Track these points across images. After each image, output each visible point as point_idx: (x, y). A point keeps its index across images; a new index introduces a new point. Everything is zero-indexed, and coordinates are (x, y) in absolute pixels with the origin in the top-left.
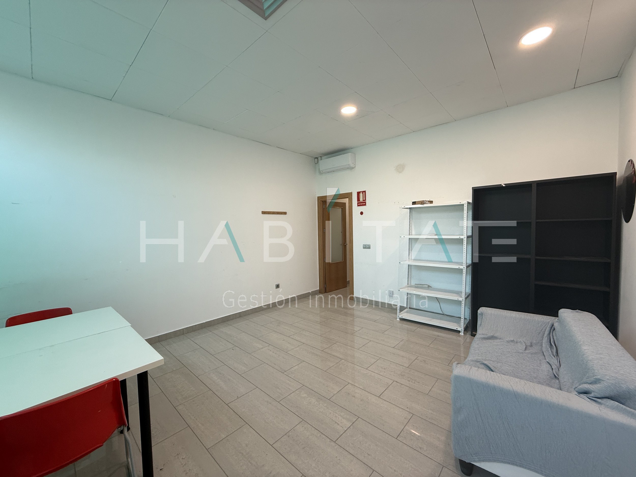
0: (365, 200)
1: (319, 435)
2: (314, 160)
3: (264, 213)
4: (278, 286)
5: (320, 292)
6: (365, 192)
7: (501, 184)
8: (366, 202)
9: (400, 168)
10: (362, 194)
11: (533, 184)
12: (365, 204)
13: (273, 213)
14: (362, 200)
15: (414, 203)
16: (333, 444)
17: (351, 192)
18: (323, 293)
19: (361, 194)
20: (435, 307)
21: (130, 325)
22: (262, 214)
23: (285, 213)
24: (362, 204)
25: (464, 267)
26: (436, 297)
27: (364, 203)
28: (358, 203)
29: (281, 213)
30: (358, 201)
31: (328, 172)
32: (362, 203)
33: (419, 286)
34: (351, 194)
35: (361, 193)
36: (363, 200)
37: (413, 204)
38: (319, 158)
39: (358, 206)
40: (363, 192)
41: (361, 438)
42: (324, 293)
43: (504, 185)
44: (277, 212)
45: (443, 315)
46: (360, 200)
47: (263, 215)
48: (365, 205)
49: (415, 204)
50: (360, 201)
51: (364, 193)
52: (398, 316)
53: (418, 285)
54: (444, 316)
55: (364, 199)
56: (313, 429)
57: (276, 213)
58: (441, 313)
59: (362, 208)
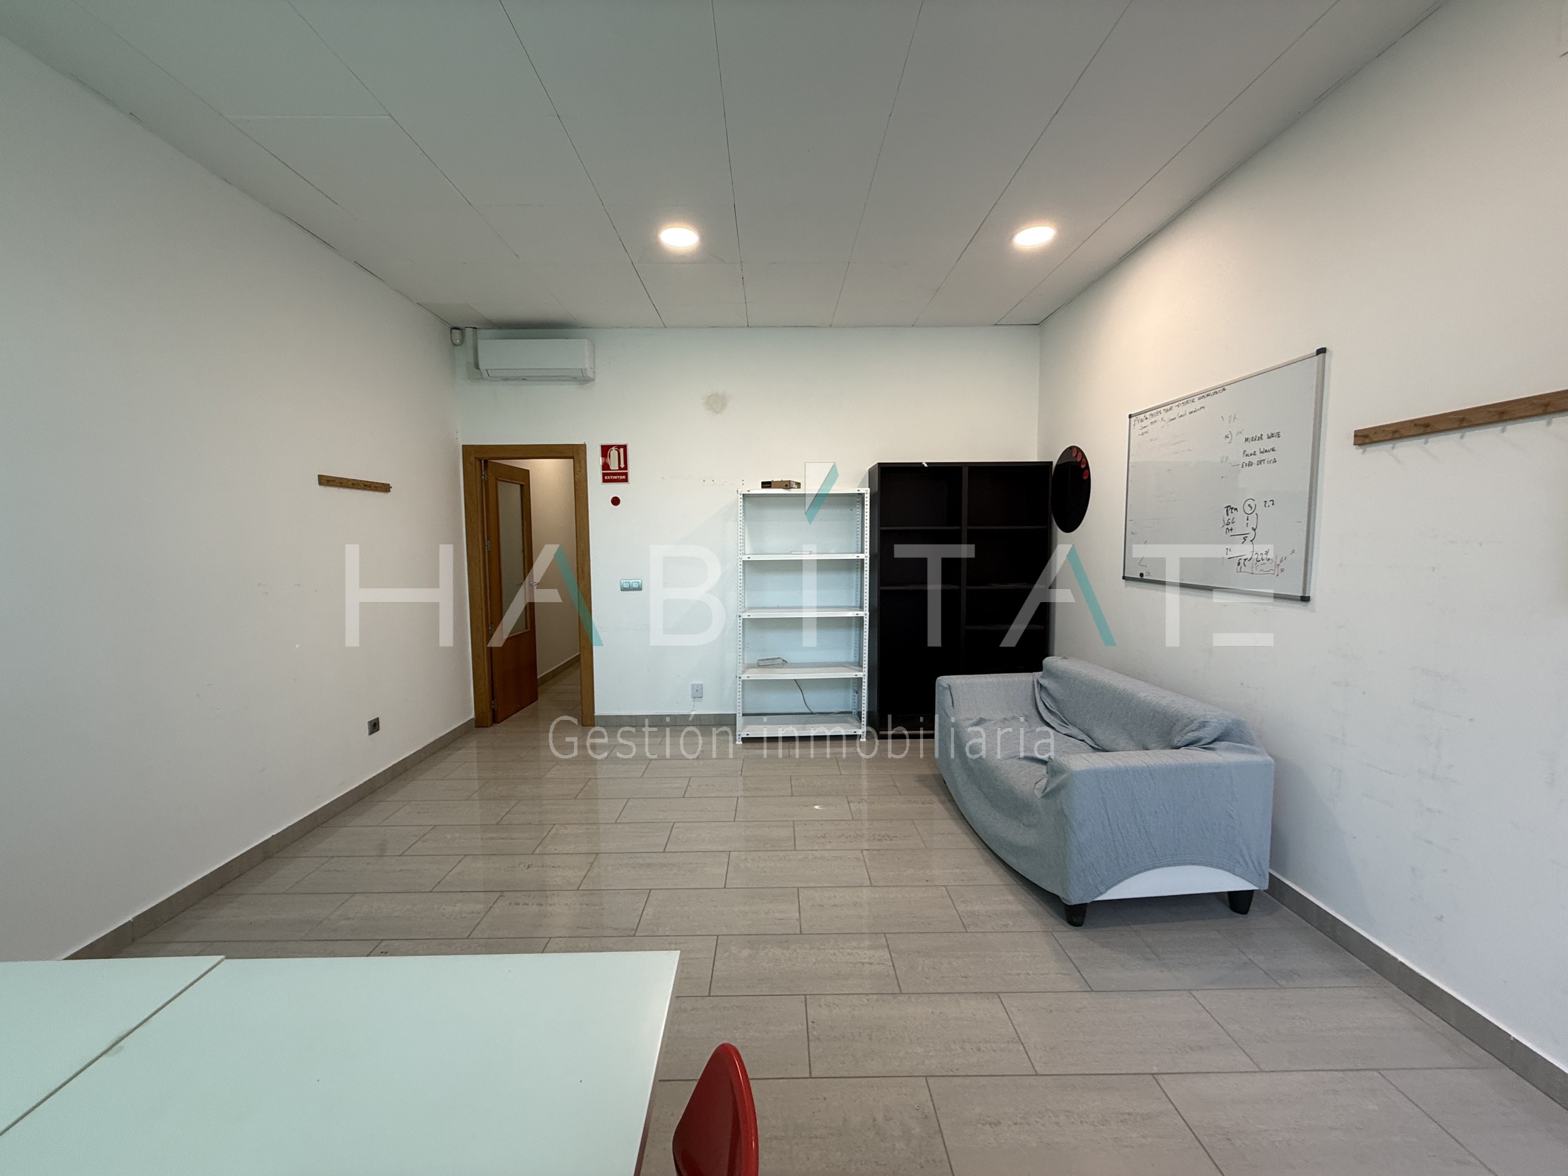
0: (626, 468)
1: (865, 1001)
2: (449, 331)
3: (328, 481)
4: (374, 726)
5: (480, 723)
6: (625, 447)
7: (921, 463)
8: (627, 473)
9: (717, 403)
10: (616, 452)
11: (963, 468)
12: (624, 477)
13: (353, 484)
14: (617, 468)
15: (766, 485)
16: (901, 998)
17: (583, 443)
18: (489, 722)
19: (613, 453)
20: (793, 701)
21: (223, 957)
22: (320, 483)
23: (385, 488)
24: (615, 477)
25: (866, 612)
26: (795, 680)
27: (622, 476)
28: (603, 473)
29: (376, 487)
30: (603, 470)
31: (506, 379)
32: (616, 475)
33: (763, 664)
34: (583, 447)
35: (613, 448)
36: (620, 468)
37: (763, 487)
38: (469, 332)
39: (605, 481)
40: (619, 447)
41: (926, 961)
42: (492, 725)
43: (926, 465)
44: (366, 483)
45: (811, 715)
46: (611, 468)
47: (322, 488)
48: (626, 480)
49: (770, 487)
50: (610, 470)
51: (622, 450)
52: (739, 735)
53: (765, 661)
54: (814, 715)
55: (622, 466)
56: (844, 997)
57: (362, 486)
58: (808, 711)
59: (616, 489)
